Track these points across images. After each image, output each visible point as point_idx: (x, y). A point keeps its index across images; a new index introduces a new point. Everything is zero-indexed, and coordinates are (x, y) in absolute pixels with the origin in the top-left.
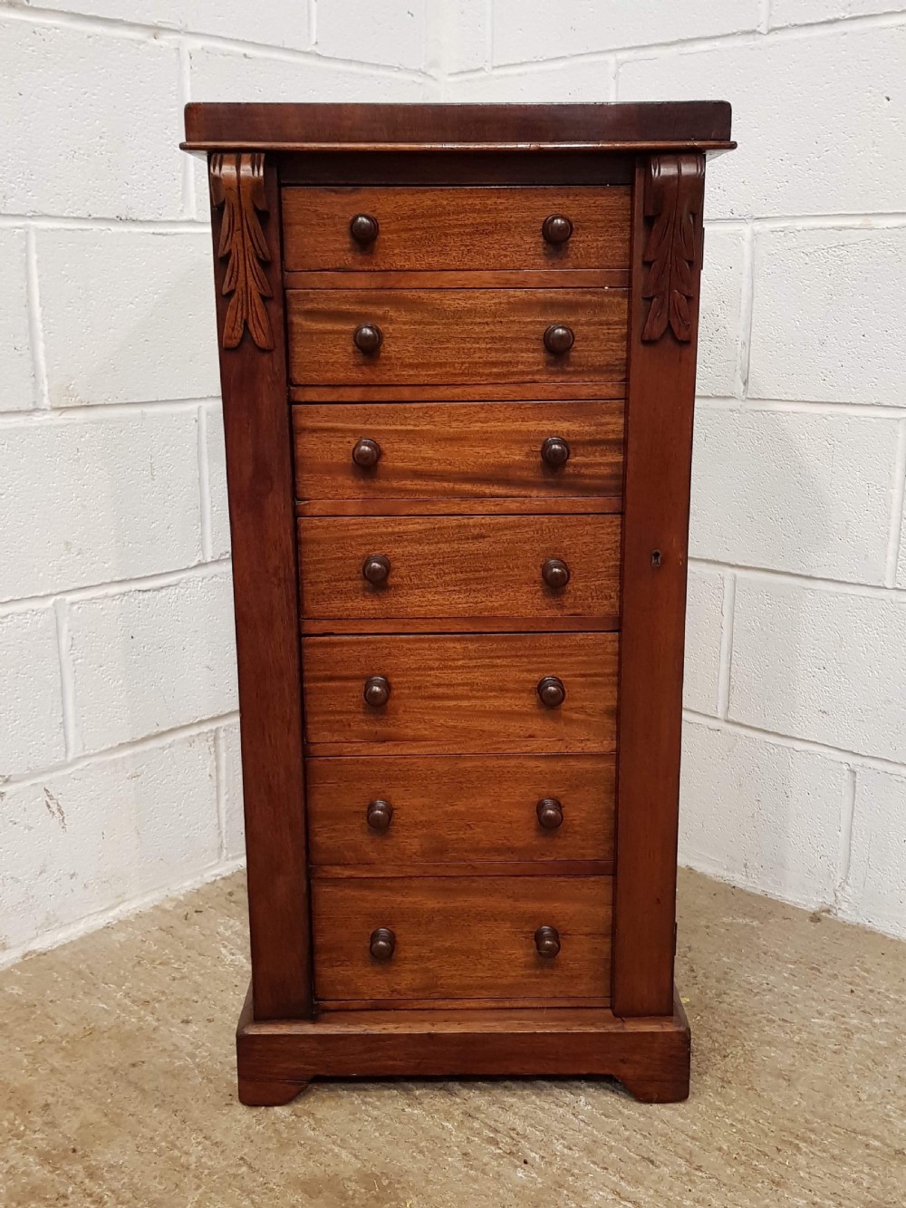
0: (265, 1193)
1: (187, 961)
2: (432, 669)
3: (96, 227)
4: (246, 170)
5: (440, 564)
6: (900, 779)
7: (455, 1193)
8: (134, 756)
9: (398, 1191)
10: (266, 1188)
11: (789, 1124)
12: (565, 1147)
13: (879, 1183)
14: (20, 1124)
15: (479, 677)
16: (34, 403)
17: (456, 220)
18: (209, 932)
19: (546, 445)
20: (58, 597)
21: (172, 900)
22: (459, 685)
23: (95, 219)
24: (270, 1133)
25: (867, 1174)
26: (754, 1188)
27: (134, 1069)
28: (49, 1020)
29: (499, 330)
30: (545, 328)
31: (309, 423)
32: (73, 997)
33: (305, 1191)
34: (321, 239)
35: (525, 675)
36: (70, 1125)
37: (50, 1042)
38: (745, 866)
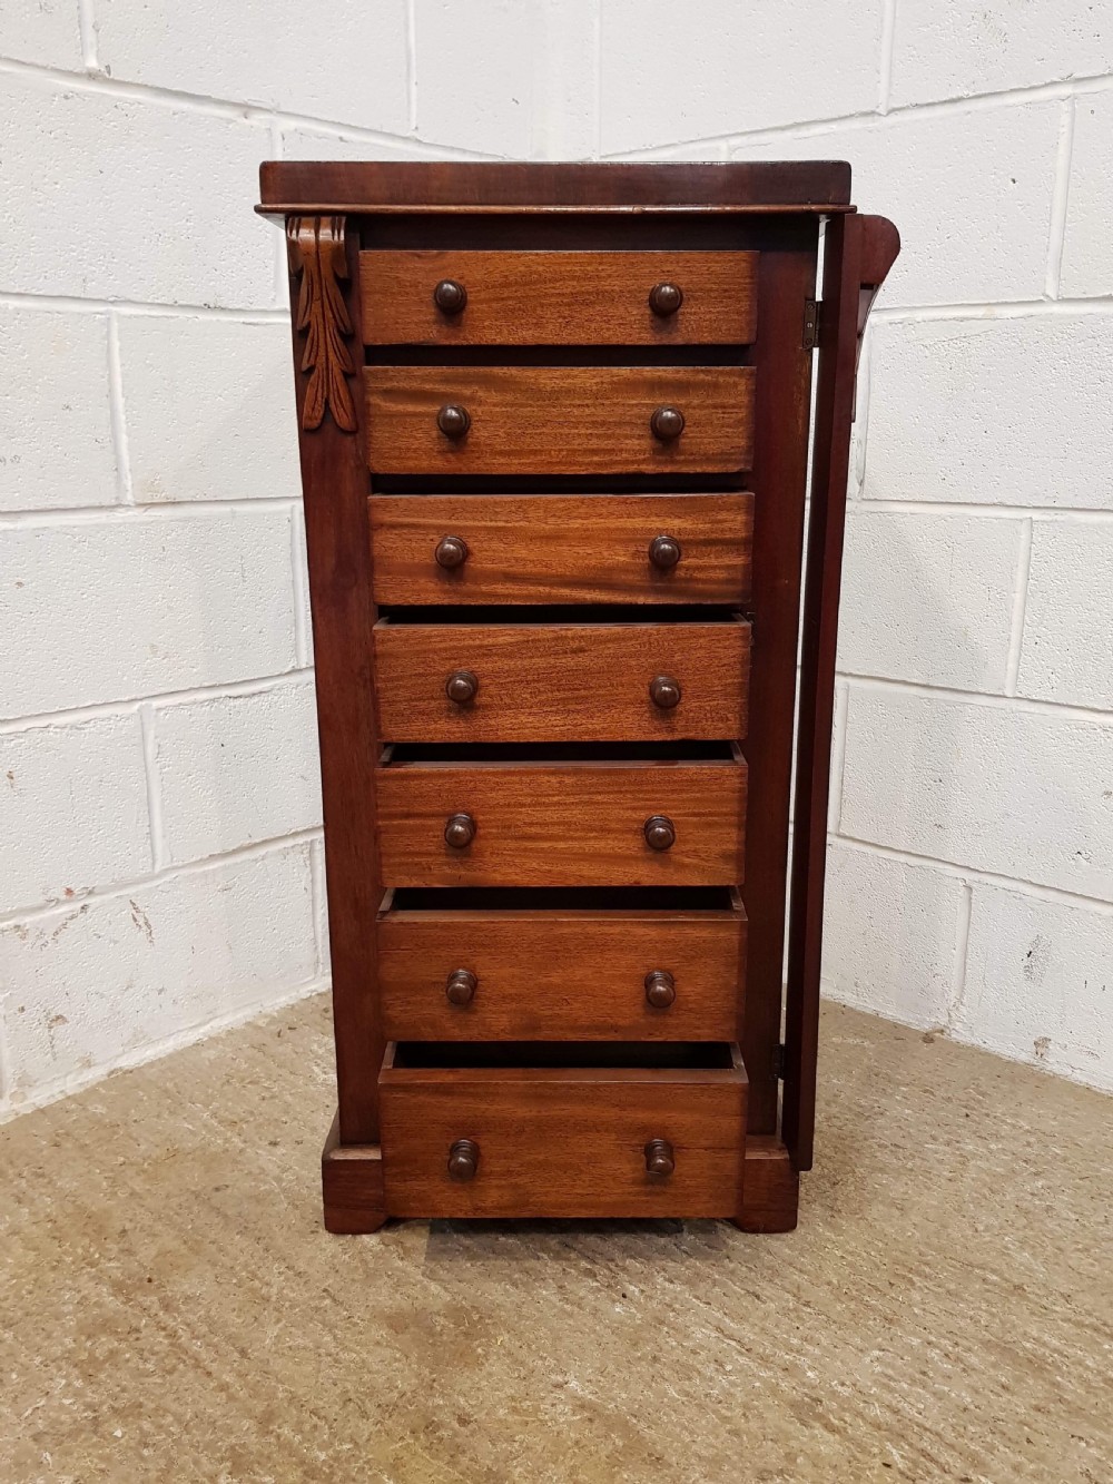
0: (348, 1328)
1: (278, 1080)
2: (523, 805)
3: (183, 315)
4: (326, 234)
5: (534, 681)
6: (1018, 895)
7: (550, 1330)
8: (225, 868)
9: (490, 1327)
10: (350, 1323)
11: (903, 1257)
12: (665, 1280)
13: (998, 1321)
14: (95, 1252)
15: (576, 814)
16: (117, 498)
17: (554, 288)
18: (301, 1050)
19: (654, 544)
20: (144, 703)
21: (266, 1016)
22: (553, 824)
23: (182, 306)
24: (356, 1263)
25: (986, 1311)
26: (866, 1326)
27: (218, 1193)
28: (131, 1141)
29: (601, 414)
30: (652, 411)
31: (387, 518)
32: (158, 1116)
33: (391, 1326)
34: (403, 310)
35: (629, 813)
36: (147, 1253)
37: (132, 1164)
38: (856, 985)
